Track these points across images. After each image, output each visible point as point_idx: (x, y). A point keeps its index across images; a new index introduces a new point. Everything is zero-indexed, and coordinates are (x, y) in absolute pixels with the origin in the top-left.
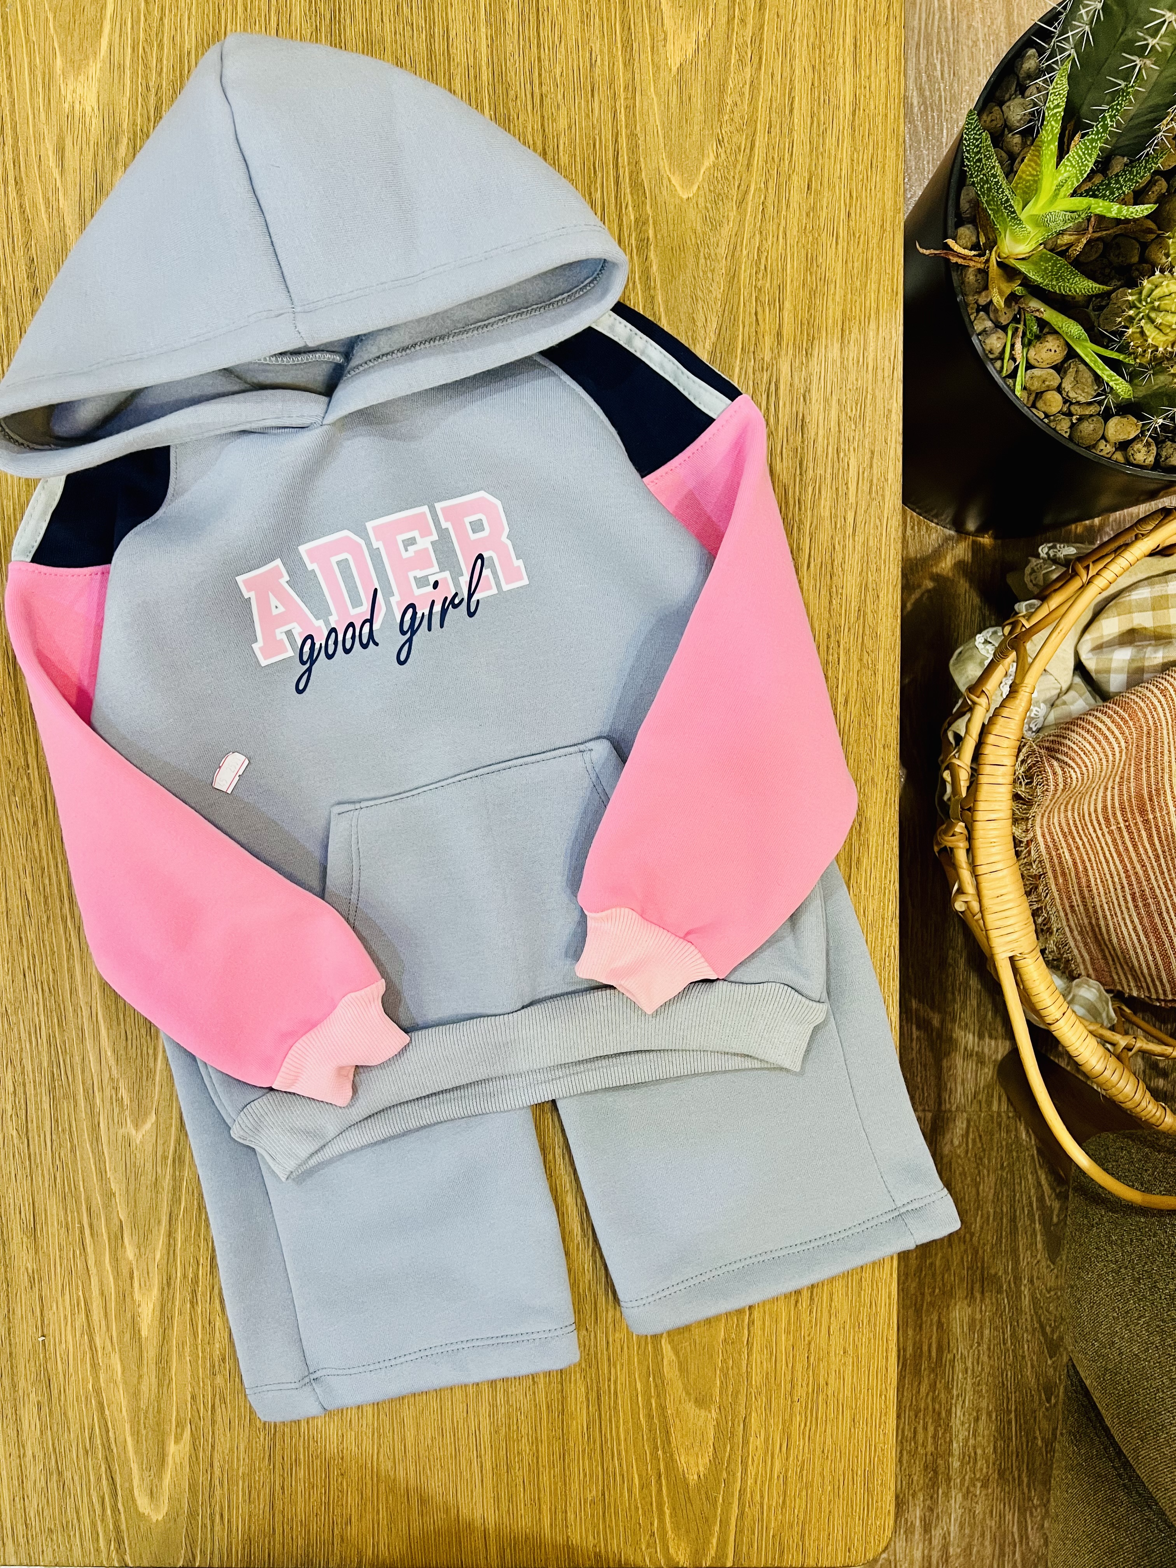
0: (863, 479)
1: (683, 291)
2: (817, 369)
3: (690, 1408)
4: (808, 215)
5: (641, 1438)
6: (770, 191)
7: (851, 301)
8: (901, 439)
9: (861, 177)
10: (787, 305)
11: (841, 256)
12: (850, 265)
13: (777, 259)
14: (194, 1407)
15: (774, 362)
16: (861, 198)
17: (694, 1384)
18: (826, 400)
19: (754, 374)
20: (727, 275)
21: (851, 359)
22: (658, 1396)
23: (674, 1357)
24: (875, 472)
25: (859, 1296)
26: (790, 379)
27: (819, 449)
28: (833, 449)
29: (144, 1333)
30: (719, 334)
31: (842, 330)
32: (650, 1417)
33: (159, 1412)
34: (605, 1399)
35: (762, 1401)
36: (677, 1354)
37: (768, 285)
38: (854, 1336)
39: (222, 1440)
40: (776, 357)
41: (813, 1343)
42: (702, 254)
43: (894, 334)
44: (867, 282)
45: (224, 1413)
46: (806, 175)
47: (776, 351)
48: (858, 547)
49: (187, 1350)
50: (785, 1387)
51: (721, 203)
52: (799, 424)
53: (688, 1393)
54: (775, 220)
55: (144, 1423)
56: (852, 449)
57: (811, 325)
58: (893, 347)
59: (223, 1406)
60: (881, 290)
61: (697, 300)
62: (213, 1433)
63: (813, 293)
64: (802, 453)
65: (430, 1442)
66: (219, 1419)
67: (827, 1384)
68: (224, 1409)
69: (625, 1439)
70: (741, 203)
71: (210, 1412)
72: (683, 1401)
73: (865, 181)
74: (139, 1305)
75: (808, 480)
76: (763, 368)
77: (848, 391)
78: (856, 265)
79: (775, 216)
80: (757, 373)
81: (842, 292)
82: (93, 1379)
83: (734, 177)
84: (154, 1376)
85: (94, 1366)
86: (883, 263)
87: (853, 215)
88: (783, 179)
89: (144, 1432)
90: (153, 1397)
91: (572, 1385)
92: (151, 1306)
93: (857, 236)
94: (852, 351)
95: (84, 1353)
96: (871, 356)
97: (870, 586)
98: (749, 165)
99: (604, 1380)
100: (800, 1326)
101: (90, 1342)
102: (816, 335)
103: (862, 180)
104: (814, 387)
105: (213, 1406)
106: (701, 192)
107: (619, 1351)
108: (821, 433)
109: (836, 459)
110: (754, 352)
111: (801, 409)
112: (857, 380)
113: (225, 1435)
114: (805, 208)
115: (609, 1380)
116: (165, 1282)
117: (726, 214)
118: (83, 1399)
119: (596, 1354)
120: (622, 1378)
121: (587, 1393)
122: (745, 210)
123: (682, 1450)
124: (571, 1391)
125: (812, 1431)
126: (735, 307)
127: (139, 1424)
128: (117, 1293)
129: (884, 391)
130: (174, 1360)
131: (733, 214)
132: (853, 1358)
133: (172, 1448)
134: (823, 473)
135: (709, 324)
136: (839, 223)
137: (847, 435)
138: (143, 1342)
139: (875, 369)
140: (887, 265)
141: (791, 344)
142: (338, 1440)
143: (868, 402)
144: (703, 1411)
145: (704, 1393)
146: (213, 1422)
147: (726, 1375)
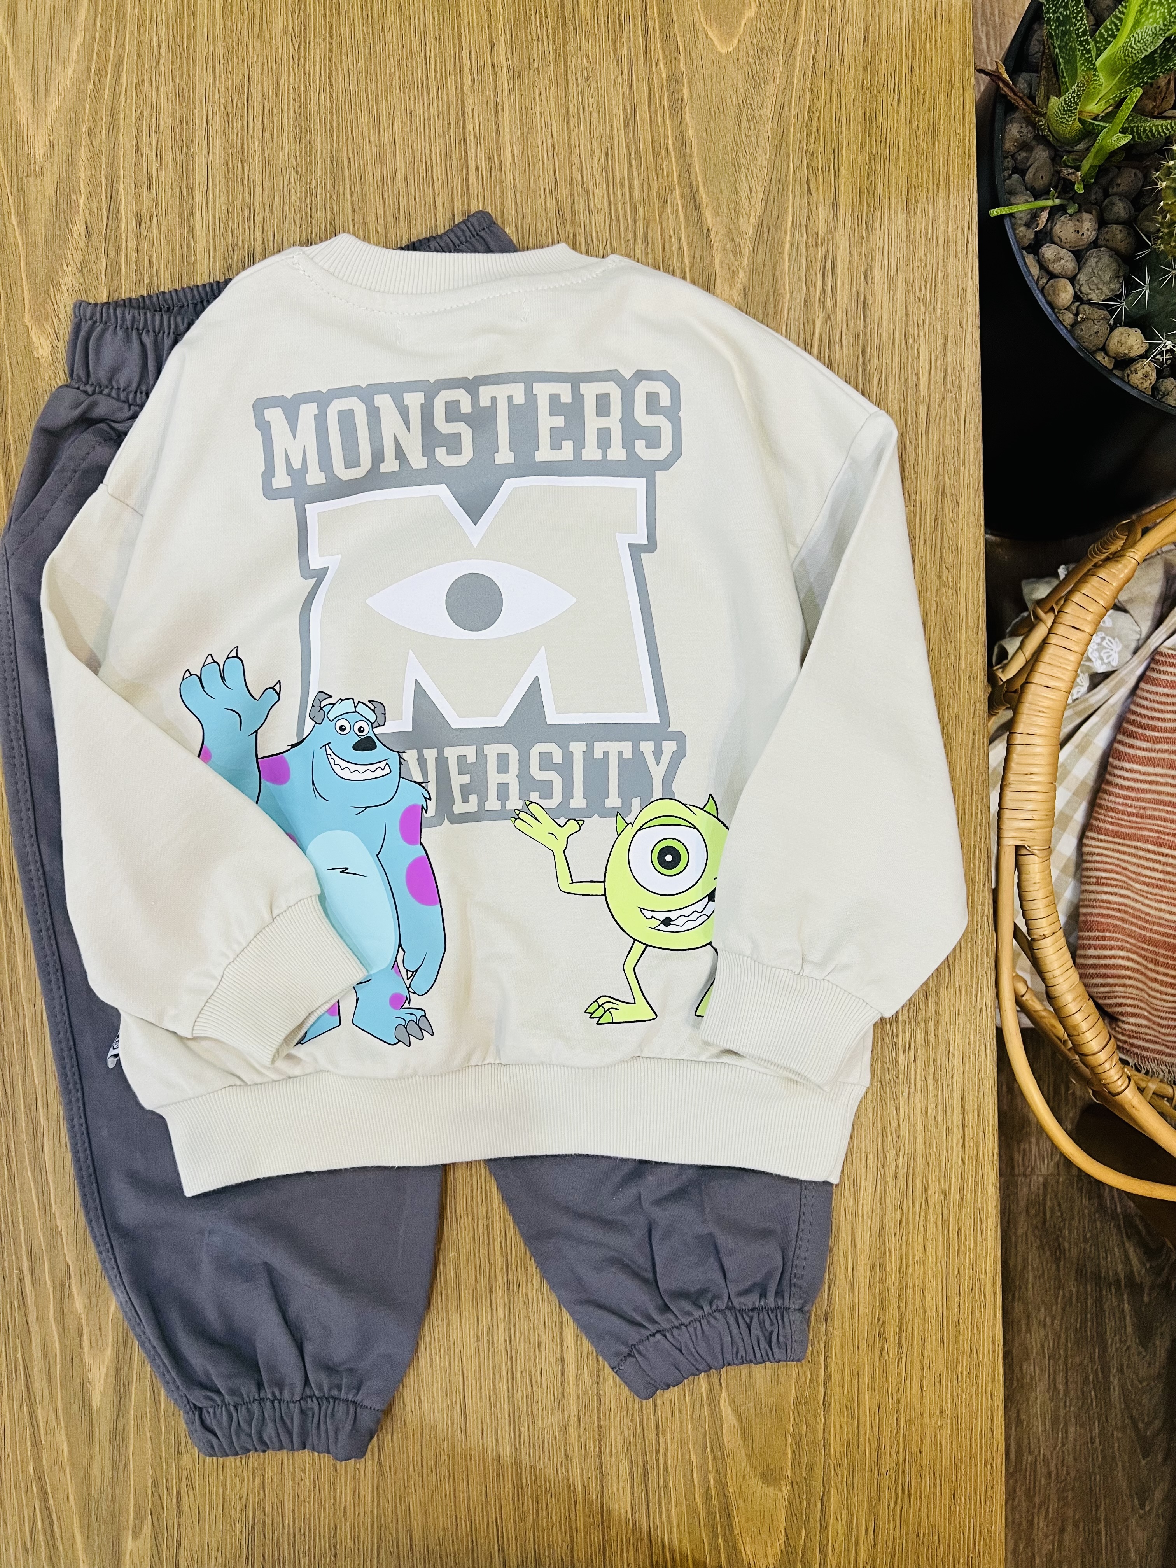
0: (936, 368)
1: (723, 158)
2: (879, 243)
3: (757, 1485)
4: (865, 69)
5: (697, 1523)
6: (821, 44)
7: (917, 166)
8: (978, 322)
9: (924, 27)
10: (843, 171)
11: (903, 115)
12: (914, 124)
13: (831, 119)
14: (156, 1494)
15: (830, 236)
16: (925, 50)
17: (761, 1455)
18: (890, 278)
19: (807, 250)
20: (774, 138)
21: (918, 231)
22: (718, 1470)
23: (736, 1424)
24: (950, 360)
25: (957, 1342)
26: (848, 255)
27: (884, 334)
28: (900, 334)
29: (96, 1402)
30: (766, 206)
31: (907, 199)
32: (707, 1497)
33: (113, 1501)
34: (653, 1475)
35: (842, 1476)
36: (739, 1417)
37: (821, 149)
38: (952, 1393)
39: (190, 1535)
40: (832, 232)
41: (902, 1403)
42: (744, 115)
43: (967, 203)
44: (934, 145)
45: (192, 1501)
46: (862, 25)
47: (832, 224)
48: (933, 446)
49: (148, 1423)
50: (870, 1456)
51: (765, 58)
52: (861, 306)
53: (754, 1467)
54: (829, 77)
55: (96, 1514)
56: (922, 334)
57: (871, 194)
58: (967, 217)
59: (191, 1492)
60: (951, 153)
61: (740, 168)
62: (179, 1526)
63: (873, 156)
64: (865, 342)
65: (441, 1533)
66: (185, 1508)
67: (921, 1452)
68: (191, 1497)
69: (678, 1526)
70: (789, 57)
71: (174, 1500)
72: (747, 1477)
73: (929, 31)
74: (90, 1369)
75: (873, 370)
76: (817, 243)
77: (916, 268)
78: (921, 125)
79: (828, 71)
80: (811, 250)
81: (907, 156)
82: (35, 1462)
83: (779, 29)
84: (107, 1456)
85: (36, 1445)
86: (952, 123)
87: (916, 70)
88: (835, 30)
89: (96, 1526)
90: (106, 1483)
91: (613, 1459)
92: (104, 1370)
93: (922, 92)
94: (920, 223)
95: (24, 1429)
96: (942, 228)
97: (948, 491)
98: (796, 16)
99: (651, 1452)
100: (887, 1380)
101: (30, 1415)
102: (877, 206)
103: (926, 30)
104: (877, 264)
105: (179, 1492)
106: (743, 46)
107: (669, 1416)
108: (885, 316)
109: (903, 345)
110: (806, 226)
111: (862, 290)
112: (925, 255)
113: (193, 1529)
114: (861, 62)
115: (658, 1451)
116: (121, 1340)
117: (772, 69)
118: (22, 1485)
119: (641, 1419)
120: (673, 1449)
121: (632, 1469)
122: (793, 65)
123: (748, 1539)
124: (611, 1467)
125: (904, 1510)
126: (783, 175)
127: (90, 1516)
128: (63, 1353)
129: (957, 267)
130: (132, 1437)
131: (779, 70)
132: (951, 1419)
133: (129, 1544)
134: (889, 362)
135: (754, 194)
136: (900, 79)
137: (916, 318)
138: (95, 1414)
139: (947, 242)
140: (957, 124)
141: (848, 216)
142: (330, 1532)
143: (939, 280)
144: (771, 1489)
145: (772, 1467)
146: (179, 1513)
147: (798, 1444)
